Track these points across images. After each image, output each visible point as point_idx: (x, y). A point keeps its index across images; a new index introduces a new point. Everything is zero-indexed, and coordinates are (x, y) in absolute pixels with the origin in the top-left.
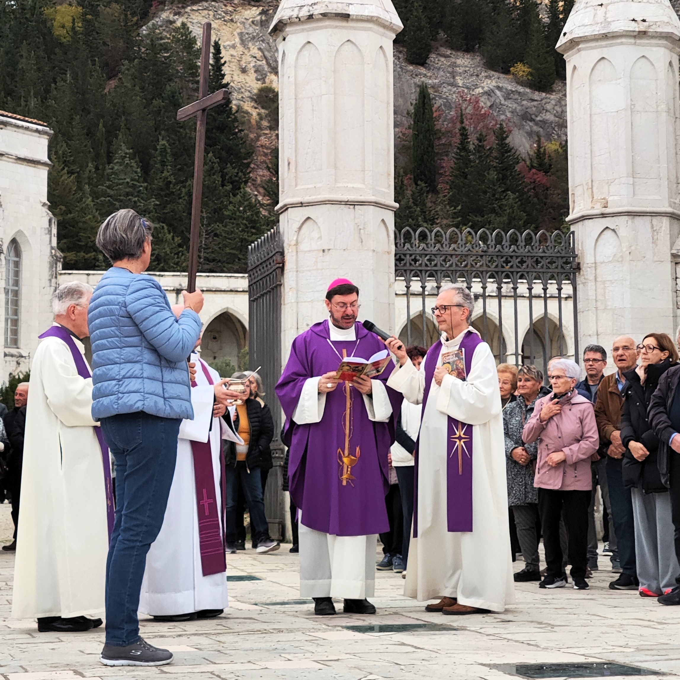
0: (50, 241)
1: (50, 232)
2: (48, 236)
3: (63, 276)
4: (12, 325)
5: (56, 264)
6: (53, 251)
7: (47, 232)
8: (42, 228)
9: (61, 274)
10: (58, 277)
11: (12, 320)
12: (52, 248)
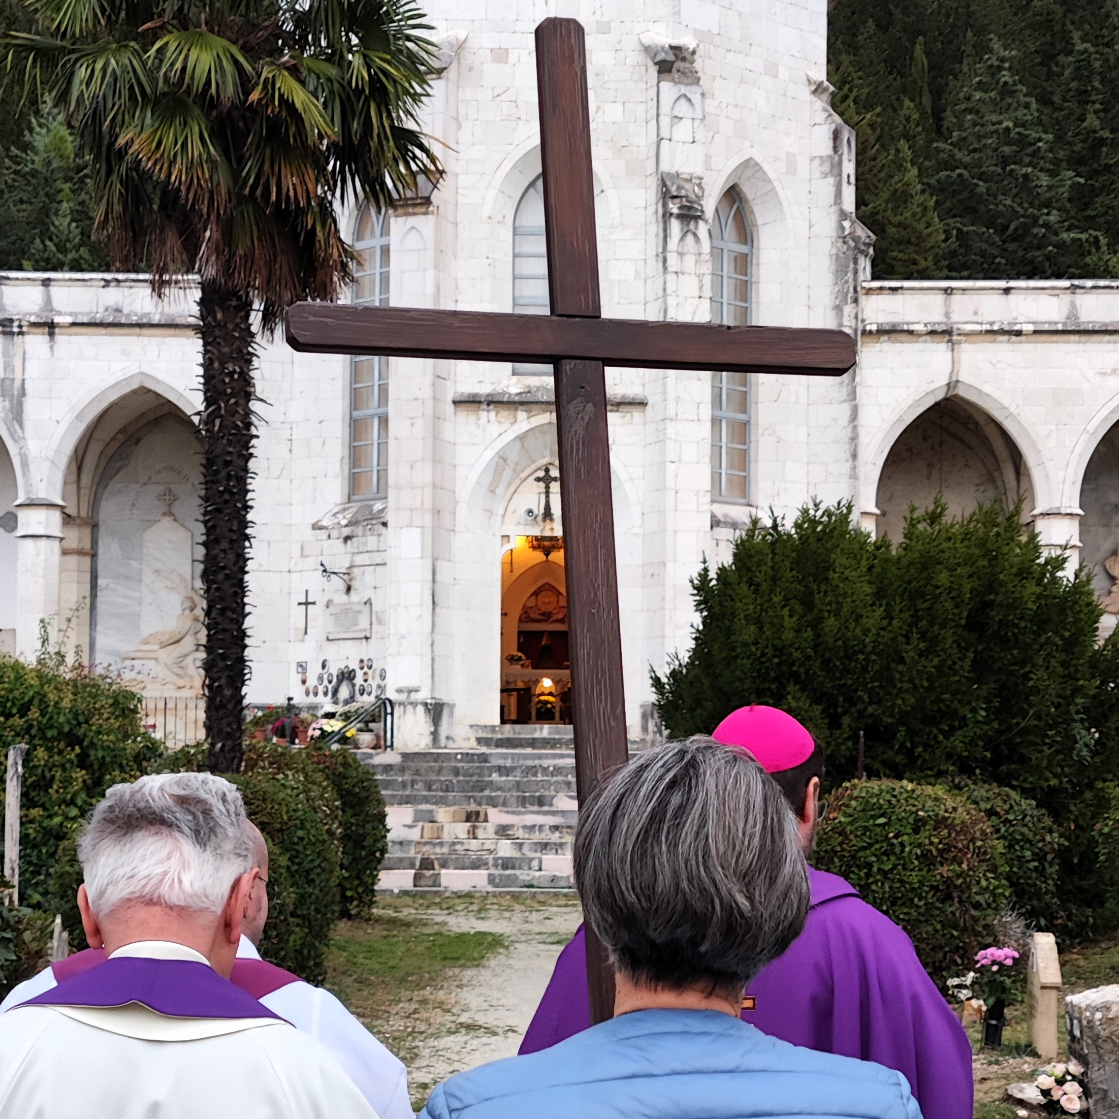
0: (838, 194)
1: (836, 168)
2: (831, 180)
3: (874, 298)
4: (731, 440)
5: (856, 261)
6: (847, 224)
7: (827, 168)
8: (812, 159)
9: (869, 292)
10: (863, 299)
11: (732, 423)
12: (843, 215)
